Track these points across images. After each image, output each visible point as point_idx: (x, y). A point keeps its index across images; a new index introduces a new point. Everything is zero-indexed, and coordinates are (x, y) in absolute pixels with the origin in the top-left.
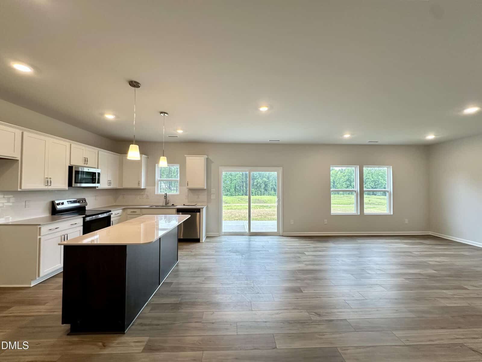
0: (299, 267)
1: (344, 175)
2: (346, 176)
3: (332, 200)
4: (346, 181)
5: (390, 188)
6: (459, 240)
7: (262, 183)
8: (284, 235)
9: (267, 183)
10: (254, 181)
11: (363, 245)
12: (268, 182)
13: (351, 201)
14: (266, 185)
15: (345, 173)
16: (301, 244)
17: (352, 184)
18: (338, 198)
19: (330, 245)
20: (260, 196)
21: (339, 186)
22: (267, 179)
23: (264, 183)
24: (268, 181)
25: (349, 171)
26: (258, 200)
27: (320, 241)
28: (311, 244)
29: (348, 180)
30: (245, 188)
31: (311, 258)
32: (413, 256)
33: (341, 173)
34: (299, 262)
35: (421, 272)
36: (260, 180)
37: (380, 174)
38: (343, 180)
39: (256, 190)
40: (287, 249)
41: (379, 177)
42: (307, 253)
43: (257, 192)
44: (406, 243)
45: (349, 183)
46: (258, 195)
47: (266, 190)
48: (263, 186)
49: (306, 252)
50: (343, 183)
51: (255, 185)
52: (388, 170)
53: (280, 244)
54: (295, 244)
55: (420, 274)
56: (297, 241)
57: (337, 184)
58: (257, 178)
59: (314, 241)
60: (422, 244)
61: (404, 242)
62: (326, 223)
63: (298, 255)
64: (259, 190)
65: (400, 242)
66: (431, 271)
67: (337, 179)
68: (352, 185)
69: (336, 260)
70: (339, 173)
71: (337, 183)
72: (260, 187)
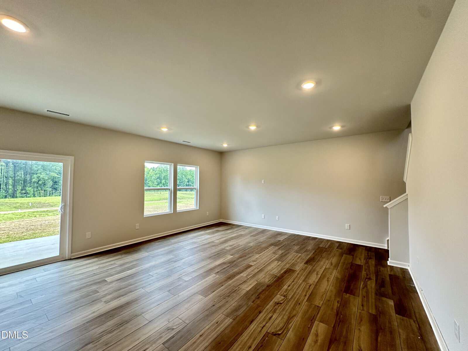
0: (94, 312)
1: (155, 173)
2: (157, 174)
3: (145, 197)
4: (157, 179)
5: (197, 185)
6: (236, 223)
7: (48, 179)
8: (72, 258)
9: (56, 180)
10: (33, 177)
11: (176, 246)
12: (58, 178)
13: (161, 197)
14: (56, 182)
15: (157, 172)
16: (101, 266)
17: (162, 181)
18: (149, 195)
19: (142, 254)
20: (43, 197)
21: (150, 184)
22: (57, 174)
23: (53, 180)
24: (59, 176)
25: (160, 170)
26: (40, 203)
27: (129, 253)
28: (116, 261)
29: (159, 178)
30: (10, 187)
31: (115, 285)
32: (215, 246)
33: (153, 171)
34: (94, 302)
35: (224, 261)
36: (43, 176)
37: (183, 173)
38: (154, 177)
39: (35, 190)
40: (75, 283)
41: (183, 176)
42: (109, 279)
43: (38, 192)
44: (209, 234)
45: (159, 181)
46: (40, 197)
47: (54, 189)
48: (51, 183)
49: (108, 276)
50: (155, 181)
51: (34, 182)
52: (196, 169)
53: (62, 276)
54: (91, 269)
55: (224, 263)
56: (94, 262)
57: (149, 182)
58: (39, 172)
59: (121, 254)
60: (218, 231)
61: (207, 233)
62: (137, 228)
63: (94, 287)
64: (41, 190)
65: (204, 234)
66: (229, 257)
67: (149, 176)
68: (162, 183)
69: (150, 275)
70: (152, 171)
71: (149, 180)
72: (44, 185)
